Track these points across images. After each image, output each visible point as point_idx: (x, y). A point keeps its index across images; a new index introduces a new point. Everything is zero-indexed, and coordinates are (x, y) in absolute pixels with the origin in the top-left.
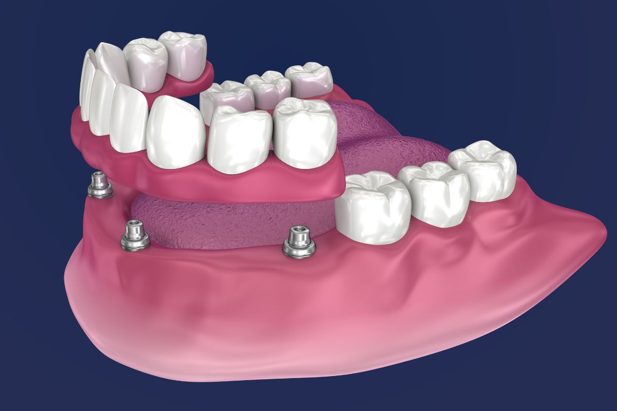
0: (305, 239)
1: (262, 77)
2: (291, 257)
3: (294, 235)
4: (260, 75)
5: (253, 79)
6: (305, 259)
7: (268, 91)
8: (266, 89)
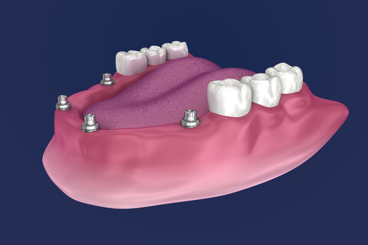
0: (194, 116)
1: (149, 49)
2: (186, 127)
3: (187, 114)
4: (148, 48)
5: (144, 50)
6: (194, 128)
7: (154, 55)
8: (153, 54)
